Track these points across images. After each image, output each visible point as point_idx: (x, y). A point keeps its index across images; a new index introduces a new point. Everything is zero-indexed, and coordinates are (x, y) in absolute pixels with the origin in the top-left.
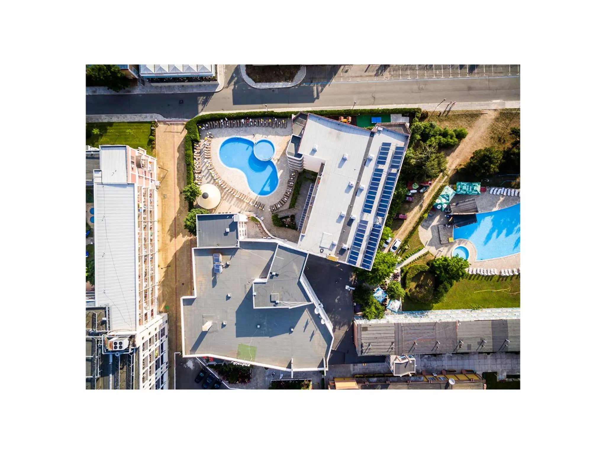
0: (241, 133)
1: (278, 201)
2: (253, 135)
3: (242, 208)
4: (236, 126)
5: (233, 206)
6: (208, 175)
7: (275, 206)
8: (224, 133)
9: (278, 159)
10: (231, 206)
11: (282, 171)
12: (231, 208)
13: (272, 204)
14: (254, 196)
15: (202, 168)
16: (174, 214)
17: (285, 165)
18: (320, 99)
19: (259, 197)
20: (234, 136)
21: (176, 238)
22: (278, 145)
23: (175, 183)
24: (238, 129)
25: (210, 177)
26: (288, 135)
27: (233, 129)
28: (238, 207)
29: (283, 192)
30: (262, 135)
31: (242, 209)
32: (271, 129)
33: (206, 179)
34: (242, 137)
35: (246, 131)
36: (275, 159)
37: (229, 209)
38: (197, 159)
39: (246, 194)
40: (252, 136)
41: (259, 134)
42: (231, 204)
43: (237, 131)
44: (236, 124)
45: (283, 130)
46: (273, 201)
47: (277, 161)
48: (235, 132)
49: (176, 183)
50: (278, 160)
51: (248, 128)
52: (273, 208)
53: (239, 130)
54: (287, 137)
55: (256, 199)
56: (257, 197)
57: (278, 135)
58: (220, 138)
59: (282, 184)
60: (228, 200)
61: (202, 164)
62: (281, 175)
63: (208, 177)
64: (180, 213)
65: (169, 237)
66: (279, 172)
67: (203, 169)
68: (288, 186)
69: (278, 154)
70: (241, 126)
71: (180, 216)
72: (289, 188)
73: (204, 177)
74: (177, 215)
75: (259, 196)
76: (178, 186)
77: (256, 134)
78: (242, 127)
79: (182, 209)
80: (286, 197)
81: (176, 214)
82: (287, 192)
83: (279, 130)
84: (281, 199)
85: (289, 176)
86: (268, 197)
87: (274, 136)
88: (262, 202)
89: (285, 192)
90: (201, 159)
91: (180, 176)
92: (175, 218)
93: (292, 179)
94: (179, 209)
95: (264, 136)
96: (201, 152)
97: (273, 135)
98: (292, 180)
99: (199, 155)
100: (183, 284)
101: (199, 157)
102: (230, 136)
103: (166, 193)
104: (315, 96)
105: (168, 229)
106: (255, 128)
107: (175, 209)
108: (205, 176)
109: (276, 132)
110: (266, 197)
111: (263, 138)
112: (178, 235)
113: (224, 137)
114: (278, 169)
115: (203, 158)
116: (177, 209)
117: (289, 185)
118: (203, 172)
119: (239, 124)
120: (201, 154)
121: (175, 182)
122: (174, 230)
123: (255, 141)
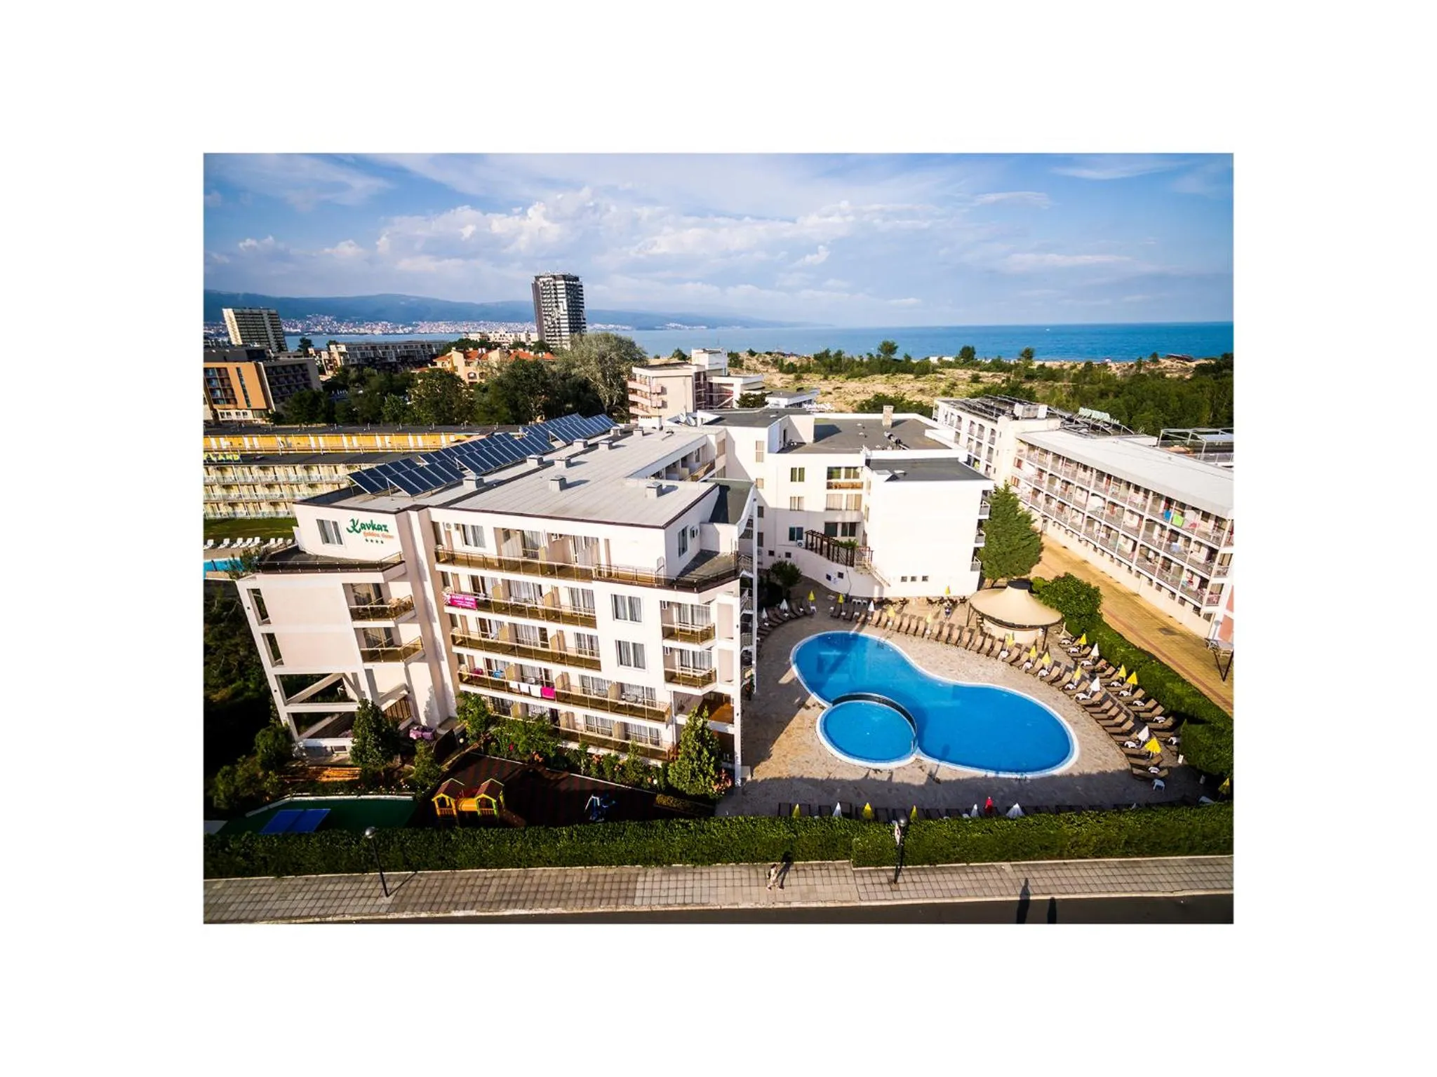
0: (1006, 790)
1: (789, 624)
2: (938, 781)
9: (803, 709)
11: (786, 679)
14: (870, 634)
17: (775, 693)
19: (849, 630)
20: (1029, 775)
21: (1059, 577)
22: (810, 746)
26: (769, 779)
29: (776, 640)
30: (896, 780)
33: (1058, 663)
34: (991, 774)
36: (815, 709)
39: (899, 636)
40: (941, 776)
41: (909, 785)
47: (807, 705)
48: (1031, 792)
49: (1160, 657)
50: (802, 705)
54: (773, 775)
55: (863, 628)
56: (860, 630)
58: (1096, 771)
59: (782, 654)
62: (787, 672)
65: (1076, 577)
66: (796, 679)
69: (808, 721)
73: (1072, 665)
75: (851, 632)
77: (927, 785)
83: (817, 799)
84: (782, 628)
86: (823, 631)
87: (837, 776)
88: (839, 622)
89: (770, 640)
90: (1121, 707)
95: (885, 777)
97: (840, 780)
99: (1145, 716)
101: (1133, 709)
102: (1054, 779)
106: (942, 804)
108: (1070, 669)
109: (830, 793)
110: (828, 631)
111: (884, 766)
112: (1057, 579)
113: (1077, 773)
114: (799, 683)
123: (922, 758)
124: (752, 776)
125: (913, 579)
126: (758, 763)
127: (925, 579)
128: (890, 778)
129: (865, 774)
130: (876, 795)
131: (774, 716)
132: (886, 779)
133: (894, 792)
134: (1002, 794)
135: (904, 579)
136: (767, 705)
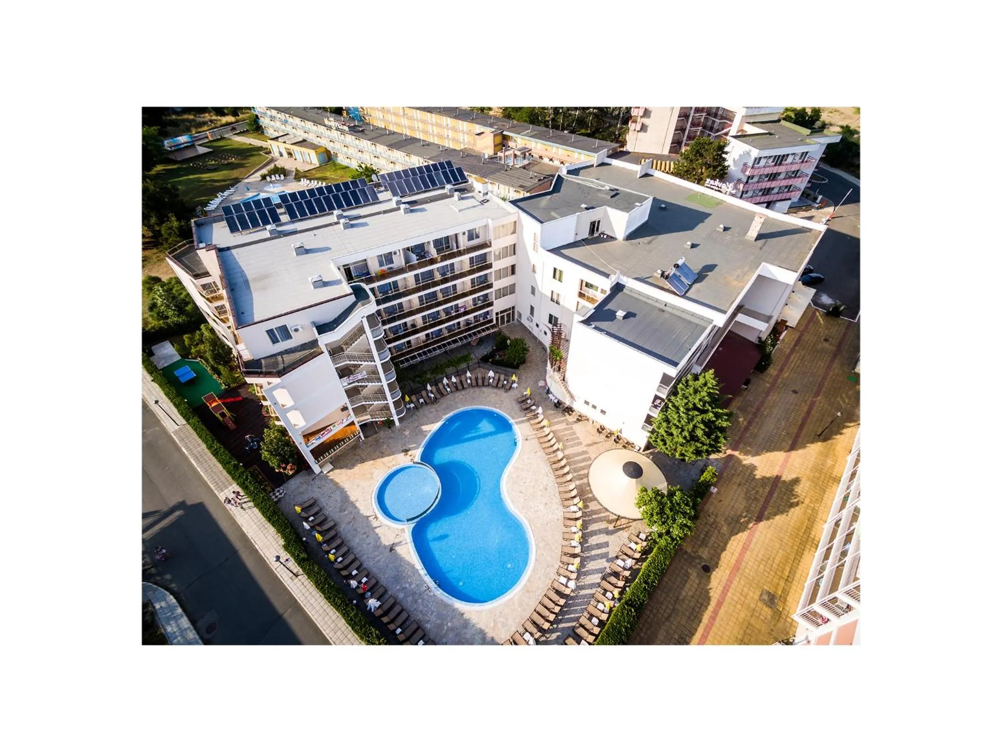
0: (413, 586)
1: (485, 389)
2: (392, 550)
3: (566, 426)
4: (404, 616)
5: (585, 443)
6: (593, 553)
7: (500, 385)
8: (452, 629)
9: (403, 454)
10: (589, 445)
11: (425, 428)
12: (589, 442)
13: (501, 392)
14: (521, 429)
15: (599, 585)
16: (757, 534)
17: (407, 433)
18: (181, 500)
19: (513, 418)
20: (440, 593)
21: (778, 478)
22: (372, 478)
23: (716, 612)
24: (408, 603)
25: (593, 541)
26: (332, 480)
27: (420, 616)
28: (574, 433)
29: (461, 396)
30: (377, 531)
31: (567, 424)
32: (343, 528)
33: (606, 544)
34: (423, 572)
35: (398, 578)
36: (408, 458)
37: (596, 443)
38: (595, 621)
39: (535, 442)
40: (399, 549)
41: (378, 538)
42: (585, 449)
43: (416, 601)
44: (399, 621)
45: (323, 501)
46: (493, 395)
47: (410, 453)
48: (423, 600)
49: (711, 608)
50: (406, 451)
51: (384, 579)
52: (505, 382)
53: (410, 599)
54: (337, 480)
55: (522, 422)
56: (517, 423)
57: (345, 498)
58: (478, 626)
59: (448, 409)
60: (584, 460)
61: (593, 596)
62: (433, 423)
63: (599, 546)
64: (738, 521)
65: (799, 489)
66: (430, 431)
67: (596, 578)
68: (442, 395)
69: (394, 463)
70: (392, 601)
71: (741, 516)
72: (443, 391)
73: (612, 555)
74: (748, 522)
75: (511, 421)
76: (709, 599)
77: (385, 547)
78: (396, 599)
79: (725, 528)
80: (464, 383)
81: (751, 525)
82: (454, 389)
83: (331, 509)
84: (477, 389)
85: (421, 411)
86: (496, 408)
87: (357, 505)
88: (517, 407)
89: (458, 394)
90: (582, 611)
91: (683, 622)
92: (759, 519)
93: (421, 400)
94: (734, 532)
95: (375, 524)
96: (566, 633)
97: (356, 508)
98: (422, 397)
99: (581, 631)
100: (795, 392)
101: (583, 620)
102: (446, 606)
103: (759, 604)
104: (178, 513)
105: (792, 510)
106: (369, 564)
107: (749, 541)
108: (605, 556)
109: (342, 510)
110: (500, 409)
111: (383, 519)
112: (768, 479)
113: (466, 616)
114: (426, 436)
115: (576, 611)
116: (742, 536)
117: (438, 396)
118: (601, 571)
119: (392, 615)
120: (573, 628)
121: (713, 618)
122: (775, 495)
123: (406, 531)
124: (328, 472)
125: (594, 407)
126: (341, 468)
127: (603, 412)
128: (376, 528)
129: (368, 515)
130: (356, 530)
131: (385, 447)
132: (374, 526)
133: (365, 536)
134: (407, 586)
135: (587, 403)
136: (391, 438)
